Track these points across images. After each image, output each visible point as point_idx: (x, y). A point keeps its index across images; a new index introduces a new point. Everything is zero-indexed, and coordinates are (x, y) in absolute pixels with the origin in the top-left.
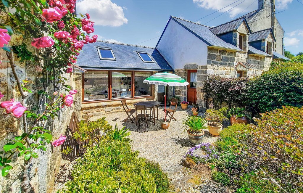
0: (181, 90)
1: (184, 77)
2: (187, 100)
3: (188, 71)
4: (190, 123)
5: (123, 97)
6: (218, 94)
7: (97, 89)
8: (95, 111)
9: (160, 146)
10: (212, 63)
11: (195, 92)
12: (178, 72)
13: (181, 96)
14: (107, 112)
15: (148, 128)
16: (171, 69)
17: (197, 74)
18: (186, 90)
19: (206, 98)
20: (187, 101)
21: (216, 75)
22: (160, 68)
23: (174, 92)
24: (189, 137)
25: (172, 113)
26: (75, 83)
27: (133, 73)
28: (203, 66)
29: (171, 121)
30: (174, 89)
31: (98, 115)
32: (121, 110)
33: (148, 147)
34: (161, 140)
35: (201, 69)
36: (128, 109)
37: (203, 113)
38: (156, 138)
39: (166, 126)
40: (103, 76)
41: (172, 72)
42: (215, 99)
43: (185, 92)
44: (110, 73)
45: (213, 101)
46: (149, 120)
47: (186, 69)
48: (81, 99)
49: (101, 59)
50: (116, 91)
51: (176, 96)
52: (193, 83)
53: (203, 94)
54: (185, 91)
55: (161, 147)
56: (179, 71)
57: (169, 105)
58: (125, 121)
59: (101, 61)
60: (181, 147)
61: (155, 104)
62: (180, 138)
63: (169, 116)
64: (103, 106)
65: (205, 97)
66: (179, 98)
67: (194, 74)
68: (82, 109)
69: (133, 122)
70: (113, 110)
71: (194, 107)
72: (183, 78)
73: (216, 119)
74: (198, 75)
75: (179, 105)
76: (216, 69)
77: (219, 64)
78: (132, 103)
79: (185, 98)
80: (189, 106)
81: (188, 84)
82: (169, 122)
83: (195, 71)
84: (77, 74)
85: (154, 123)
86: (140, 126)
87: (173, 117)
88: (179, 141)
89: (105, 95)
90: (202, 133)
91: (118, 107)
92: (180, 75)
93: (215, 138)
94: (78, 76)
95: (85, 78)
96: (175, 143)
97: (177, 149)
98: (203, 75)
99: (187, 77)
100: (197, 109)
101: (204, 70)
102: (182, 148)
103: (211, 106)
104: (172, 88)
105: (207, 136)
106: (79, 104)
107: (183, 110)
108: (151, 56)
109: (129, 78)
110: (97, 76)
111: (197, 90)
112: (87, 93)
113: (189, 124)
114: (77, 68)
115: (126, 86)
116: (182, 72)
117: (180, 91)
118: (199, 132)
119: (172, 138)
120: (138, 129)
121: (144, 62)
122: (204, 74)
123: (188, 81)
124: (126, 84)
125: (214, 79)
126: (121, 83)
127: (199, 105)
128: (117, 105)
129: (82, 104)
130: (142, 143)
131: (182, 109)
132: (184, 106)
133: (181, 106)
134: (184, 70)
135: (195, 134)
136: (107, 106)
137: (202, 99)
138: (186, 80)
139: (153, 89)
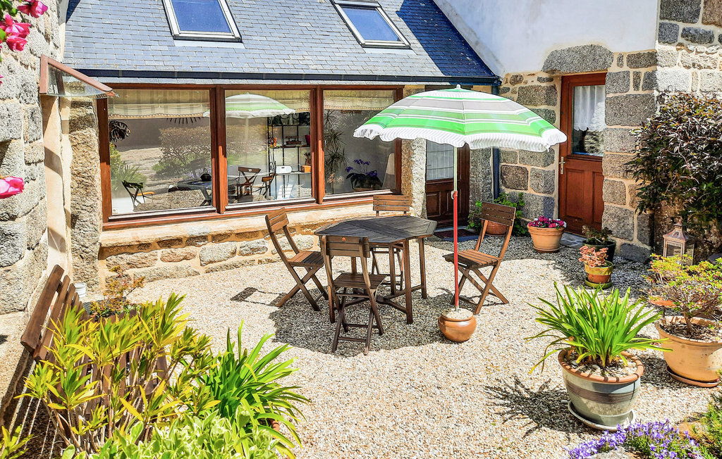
0: (529, 168)
1: (543, 107)
2: (556, 210)
3: (565, 80)
4: (571, 323)
5: (280, 198)
6: (707, 181)
7: (172, 164)
8: (158, 261)
9: (430, 421)
10: (680, 40)
11: (598, 175)
12: (518, 86)
13: (530, 191)
14: (211, 262)
15: (381, 333)
16: (486, 76)
17: (607, 92)
18: (554, 167)
19: (650, 201)
20: (555, 216)
21: (698, 93)
22: (433, 70)
23: (498, 175)
24: (569, 385)
25: (486, 271)
26: (70, 144)
27: (316, 95)
28: (639, 55)
29: (486, 303)
30: (499, 161)
31: (172, 276)
32: (268, 255)
33: (377, 425)
34: (438, 392)
35: (626, 68)
36: (297, 251)
37: (634, 269)
38: (417, 380)
39: (463, 327)
40: (186, 111)
41: (489, 87)
42: (697, 204)
43: (547, 173)
44: (216, 98)
45: (684, 215)
46: (386, 301)
47: (553, 71)
48: (99, 208)
49: (176, 38)
50: (249, 175)
51: (507, 191)
52: (584, 133)
53: (633, 182)
54: (546, 169)
55: (437, 429)
56: (520, 81)
57: (477, 232)
58: (284, 302)
59: (178, 44)
60: (530, 431)
61: (413, 232)
62: (528, 384)
63: (476, 285)
64: (193, 240)
65: (644, 197)
66: (520, 203)
67: (592, 94)
68: (104, 252)
69: (316, 308)
70: (234, 253)
71: (592, 243)
72: (537, 112)
73: (699, 305)
74: (611, 95)
75: (520, 231)
76: (700, 67)
77: (716, 40)
78: (313, 226)
79: (547, 201)
80: (565, 237)
81: (563, 138)
82: (475, 309)
83: (597, 79)
84: (75, 104)
85: (408, 311)
86: (345, 326)
87: (493, 288)
88: (519, 400)
89: (205, 193)
90: (630, 371)
91: (254, 243)
92: (525, 98)
93: (696, 392)
94: (81, 112)
95: (110, 118)
96: (501, 409)
97: (512, 440)
98: (636, 97)
99: (557, 109)
100: (604, 250)
101: (643, 71)
102: (533, 436)
103: (674, 238)
104: (487, 158)
105: (655, 383)
106: (89, 230)
107: (539, 253)
108: (395, 17)
109: (302, 118)
110: (162, 111)
111: (606, 165)
112: (126, 185)
113: (568, 327)
114: (71, 80)
115: (291, 154)
116: (537, 83)
117: (525, 171)
118: (616, 365)
119: (486, 382)
120: (338, 338)
121: (364, 46)
122: (641, 92)
123: (561, 129)
124: (290, 143)
125: (689, 114)
126: (270, 140)
127: (615, 231)
128: (252, 234)
129: (105, 229)
130: (350, 407)
131: (537, 251)
132: (543, 238)
133: (528, 235)
134: (545, 76)
135: (597, 375)
136: (210, 238)
137: (627, 207)
138: (551, 120)
139: (404, 162)
